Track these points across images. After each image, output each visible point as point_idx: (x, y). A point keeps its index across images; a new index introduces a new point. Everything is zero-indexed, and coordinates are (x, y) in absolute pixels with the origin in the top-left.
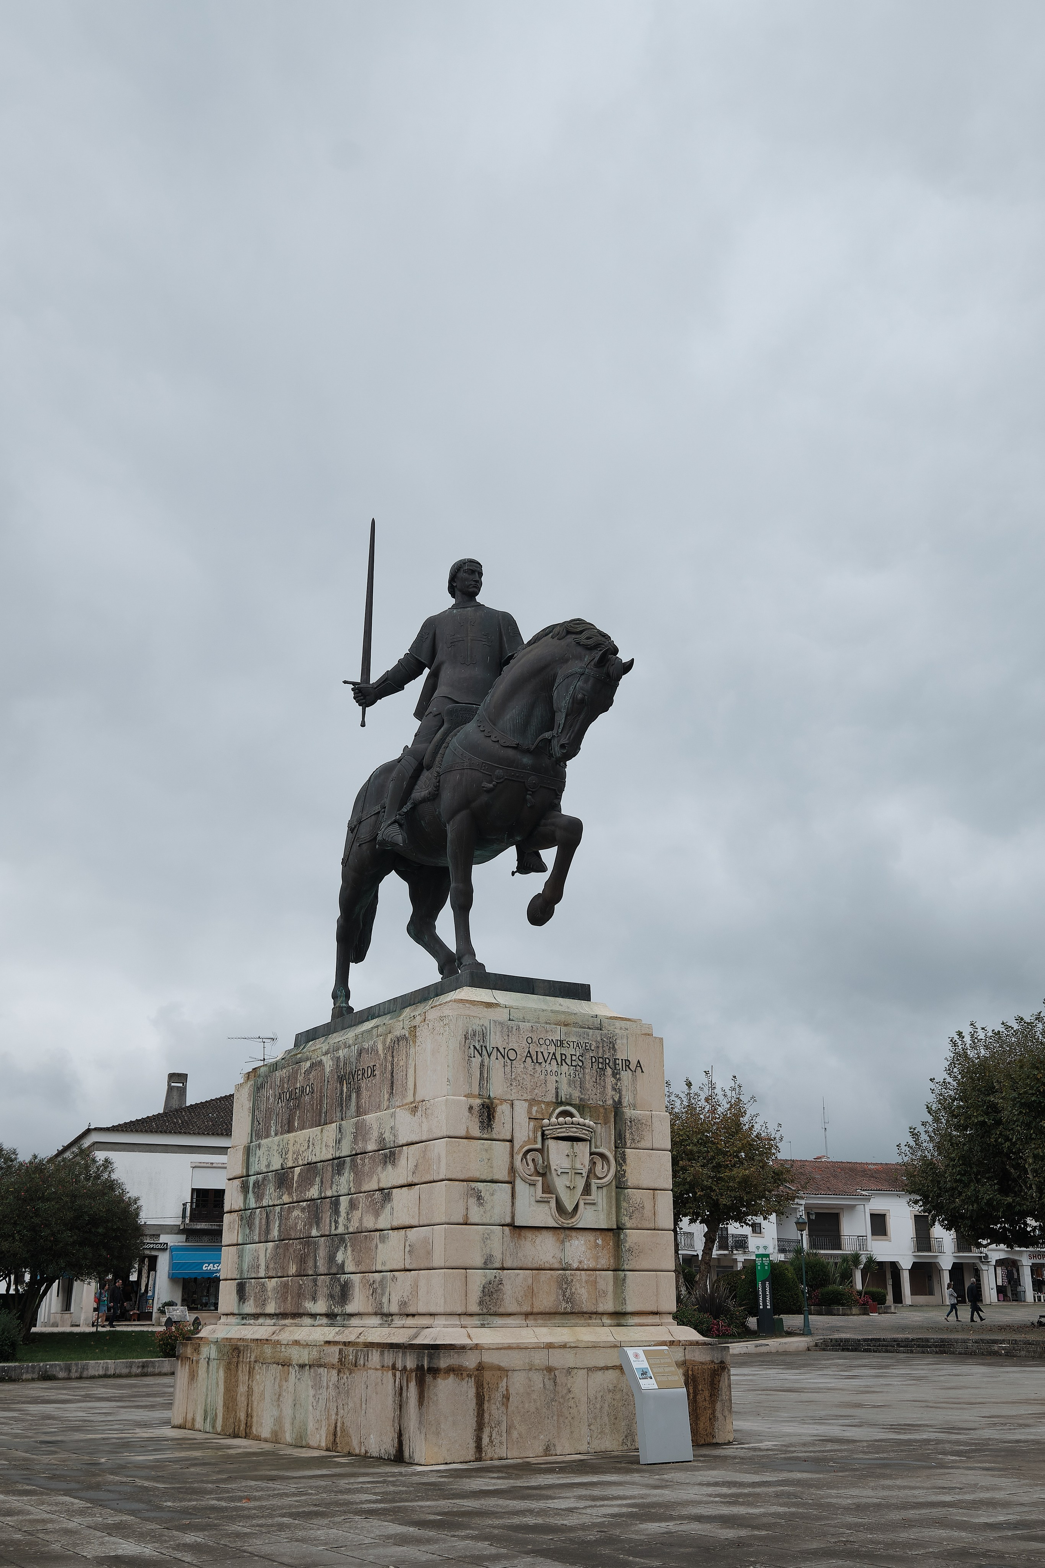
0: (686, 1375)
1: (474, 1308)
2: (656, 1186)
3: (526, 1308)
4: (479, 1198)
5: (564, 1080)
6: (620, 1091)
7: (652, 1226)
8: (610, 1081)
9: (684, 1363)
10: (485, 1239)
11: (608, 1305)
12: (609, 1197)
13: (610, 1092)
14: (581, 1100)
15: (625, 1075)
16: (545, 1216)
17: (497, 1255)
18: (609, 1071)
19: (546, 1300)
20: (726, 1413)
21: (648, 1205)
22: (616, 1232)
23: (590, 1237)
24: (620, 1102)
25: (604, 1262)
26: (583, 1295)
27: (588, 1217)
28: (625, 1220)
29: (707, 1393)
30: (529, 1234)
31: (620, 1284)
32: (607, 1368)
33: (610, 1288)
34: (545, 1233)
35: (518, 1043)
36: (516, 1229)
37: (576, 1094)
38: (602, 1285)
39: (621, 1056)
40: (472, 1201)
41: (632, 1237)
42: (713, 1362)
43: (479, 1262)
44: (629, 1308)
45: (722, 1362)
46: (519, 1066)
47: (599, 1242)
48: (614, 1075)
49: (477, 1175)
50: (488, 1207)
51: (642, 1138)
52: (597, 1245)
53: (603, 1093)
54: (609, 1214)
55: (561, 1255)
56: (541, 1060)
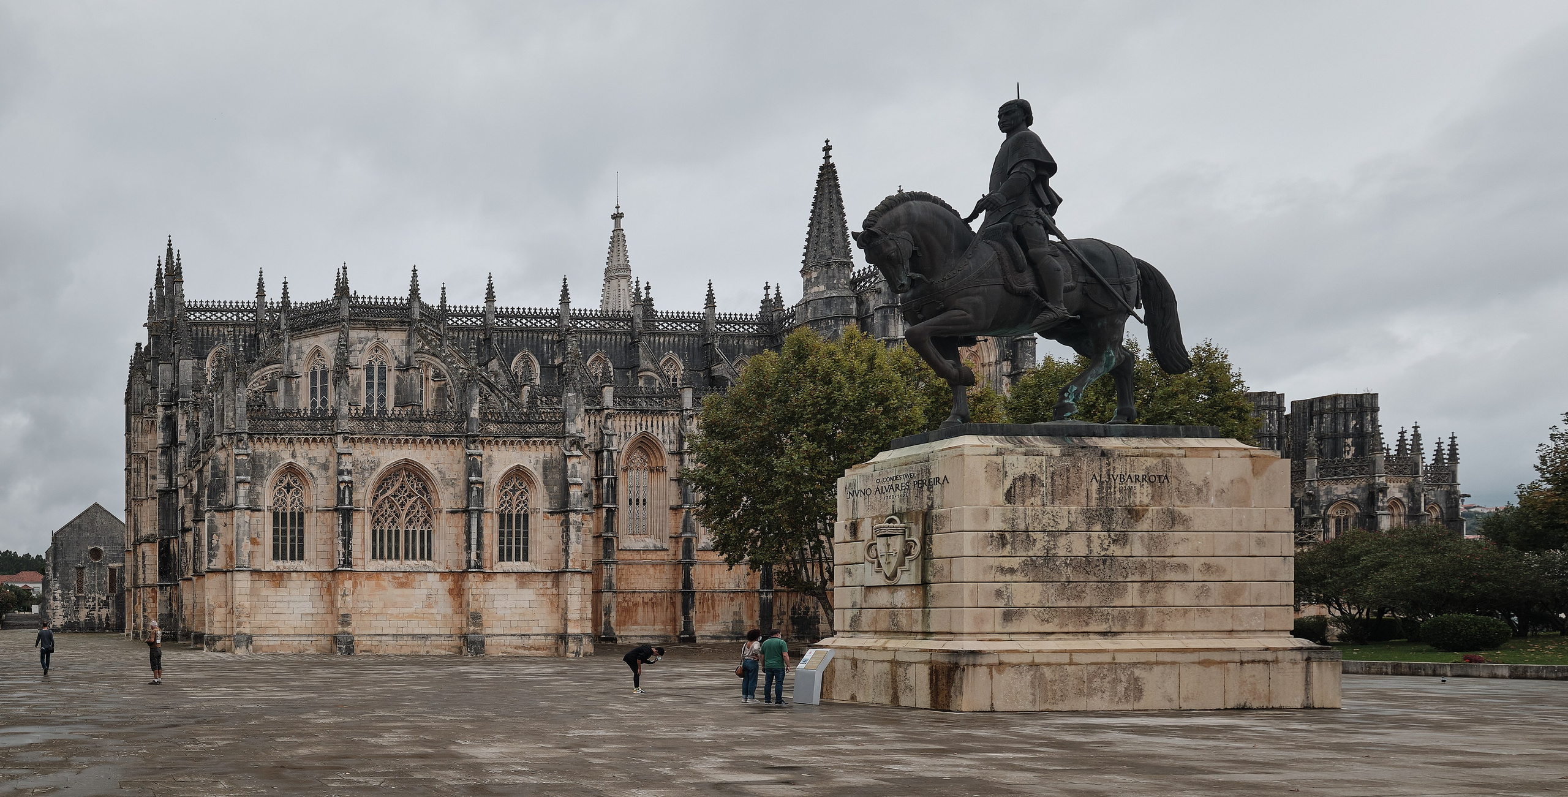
0: (931, 669)
1: (848, 629)
2: (953, 555)
3: (873, 629)
4: (850, 573)
5: (897, 499)
6: (932, 499)
7: (948, 580)
8: (926, 493)
9: (931, 662)
10: (853, 593)
11: (919, 628)
12: (917, 566)
13: (925, 500)
14: (907, 509)
15: (936, 488)
16: (879, 580)
17: (858, 601)
18: (925, 487)
19: (883, 625)
20: (958, 694)
21: (946, 568)
22: (924, 584)
23: (909, 589)
24: (932, 505)
25: (916, 604)
26: (904, 622)
27: (904, 578)
28: (931, 578)
29: (944, 681)
30: (874, 590)
31: (926, 616)
32: (884, 661)
33: (920, 618)
34: (882, 588)
35: (872, 485)
36: (869, 588)
37: (905, 506)
38: (915, 616)
39: (933, 476)
40: (847, 575)
41: (935, 588)
42: (950, 663)
43: (850, 606)
44: (932, 630)
45: (956, 663)
46: (872, 497)
47: (914, 592)
48: (929, 490)
49: (849, 561)
50: (854, 577)
51: (943, 526)
52: (912, 594)
53: (921, 502)
54: (917, 576)
55: (890, 600)
56: (884, 490)
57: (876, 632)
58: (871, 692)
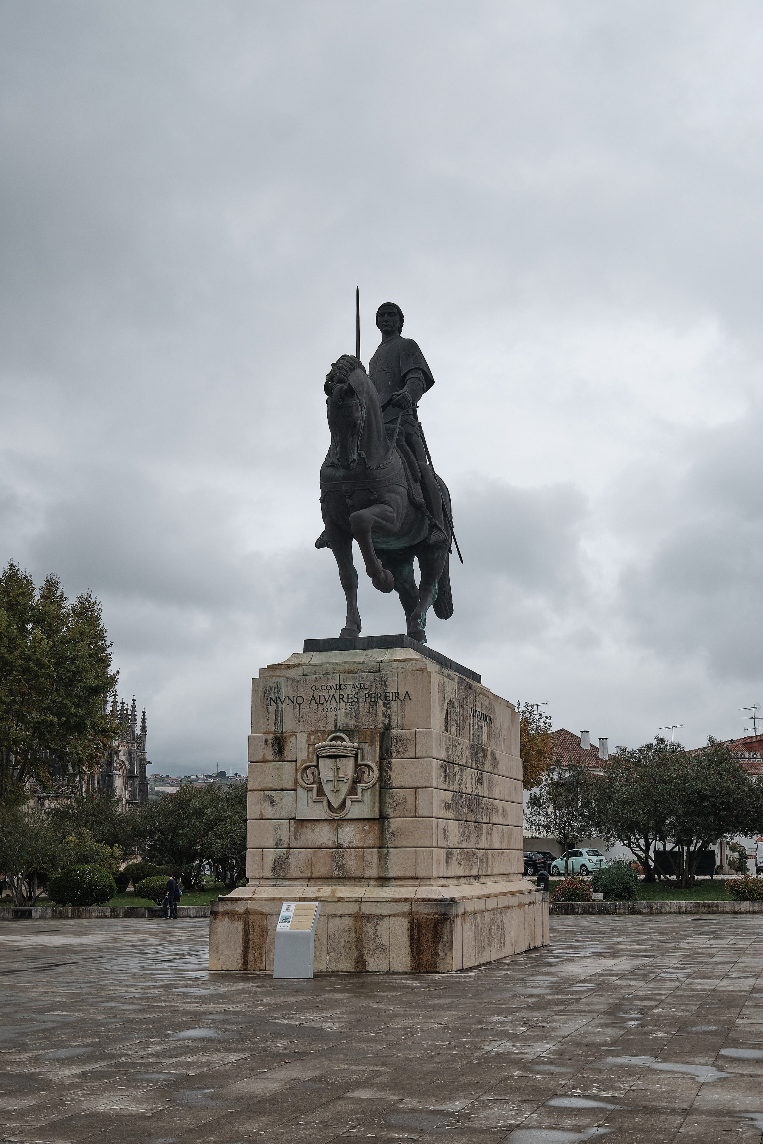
0: (411, 922)
1: (268, 874)
2: (418, 785)
3: (307, 874)
4: (272, 801)
5: (341, 714)
6: (390, 717)
7: (413, 815)
8: (381, 709)
9: (410, 914)
10: (276, 829)
11: (373, 872)
12: (373, 796)
13: (381, 718)
14: (356, 726)
15: (395, 705)
16: (320, 811)
17: (285, 839)
18: (380, 702)
19: (323, 868)
20: (447, 951)
21: (410, 800)
22: (382, 819)
23: (360, 825)
24: (389, 724)
25: (370, 842)
26: (352, 865)
27: (354, 811)
28: (390, 812)
29: (430, 936)
30: (310, 825)
31: (383, 858)
33: (375, 860)
34: (322, 823)
35: (305, 692)
36: (301, 822)
37: (352, 723)
38: (368, 858)
39: (391, 690)
40: (267, 804)
41: (395, 824)
42: (436, 913)
43: (272, 844)
44: (391, 875)
45: (445, 914)
46: (305, 708)
47: (367, 828)
48: (385, 705)
49: (271, 786)
50: (278, 807)
51: (406, 750)
52: (365, 830)
53: (375, 720)
54: (372, 808)
55: (333, 838)
56: (323, 701)
57: (310, 879)
58: (325, 956)
